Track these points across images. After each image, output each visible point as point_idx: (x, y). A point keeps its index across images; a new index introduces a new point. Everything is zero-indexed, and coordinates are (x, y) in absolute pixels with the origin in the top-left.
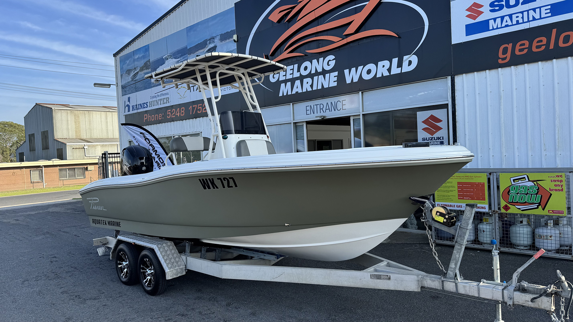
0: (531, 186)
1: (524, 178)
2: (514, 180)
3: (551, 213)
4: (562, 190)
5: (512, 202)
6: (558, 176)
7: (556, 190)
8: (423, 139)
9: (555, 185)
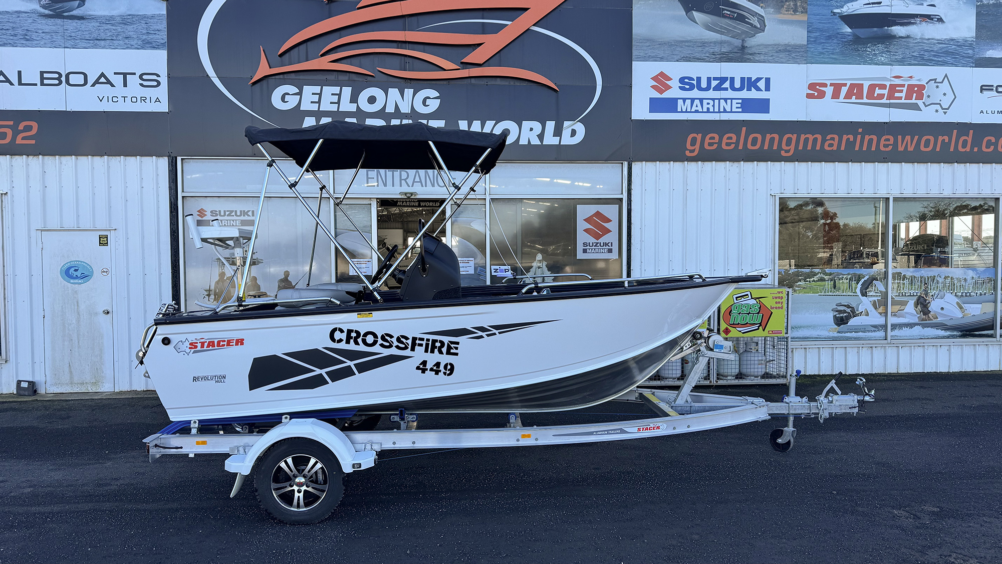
0: (753, 304)
1: (747, 295)
2: (737, 298)
3: (771, 334)
4: (782, 308)
5: (734, 324)
6: (779, 293)
7: (776, 308)
8: (583, 244)
9: (776, 303)
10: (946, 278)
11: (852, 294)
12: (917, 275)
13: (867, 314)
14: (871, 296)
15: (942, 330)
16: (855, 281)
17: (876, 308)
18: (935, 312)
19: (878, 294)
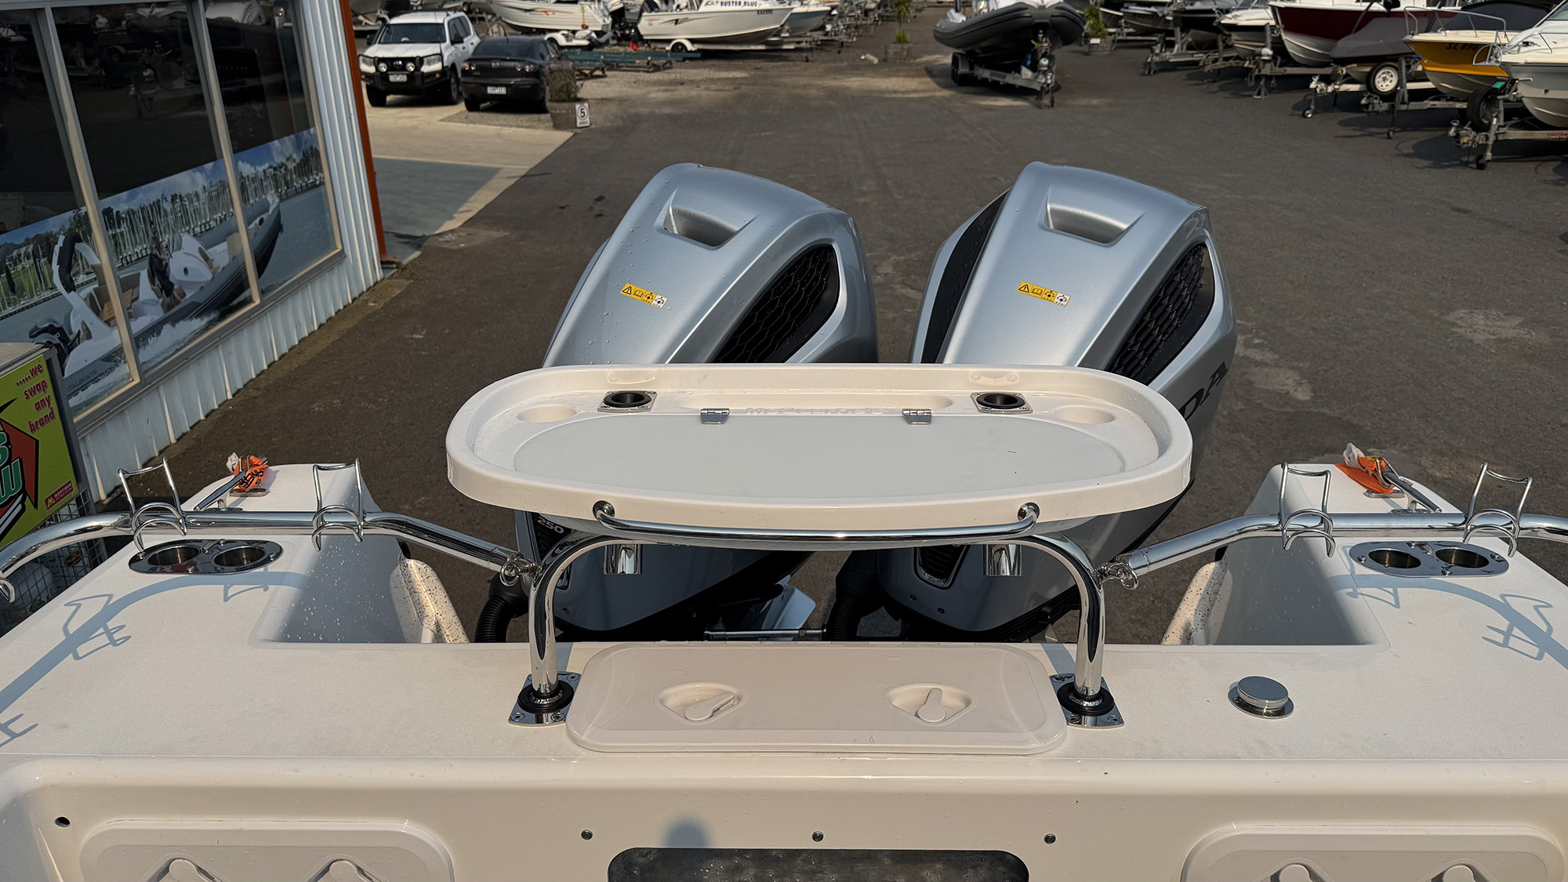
3: (53, 504)
4: (51, 414)
6: (34, 372)
7: (42, 422)
9: (38, 406)
10: (174, 198)
11: (47, 294)
12: (135, 206)
13: (89, 336)
14: (82, 284)
15: (196, 317)
16: (44, 257)
17: (98, 313)
18: (180, 282)
19: (93, 276)
